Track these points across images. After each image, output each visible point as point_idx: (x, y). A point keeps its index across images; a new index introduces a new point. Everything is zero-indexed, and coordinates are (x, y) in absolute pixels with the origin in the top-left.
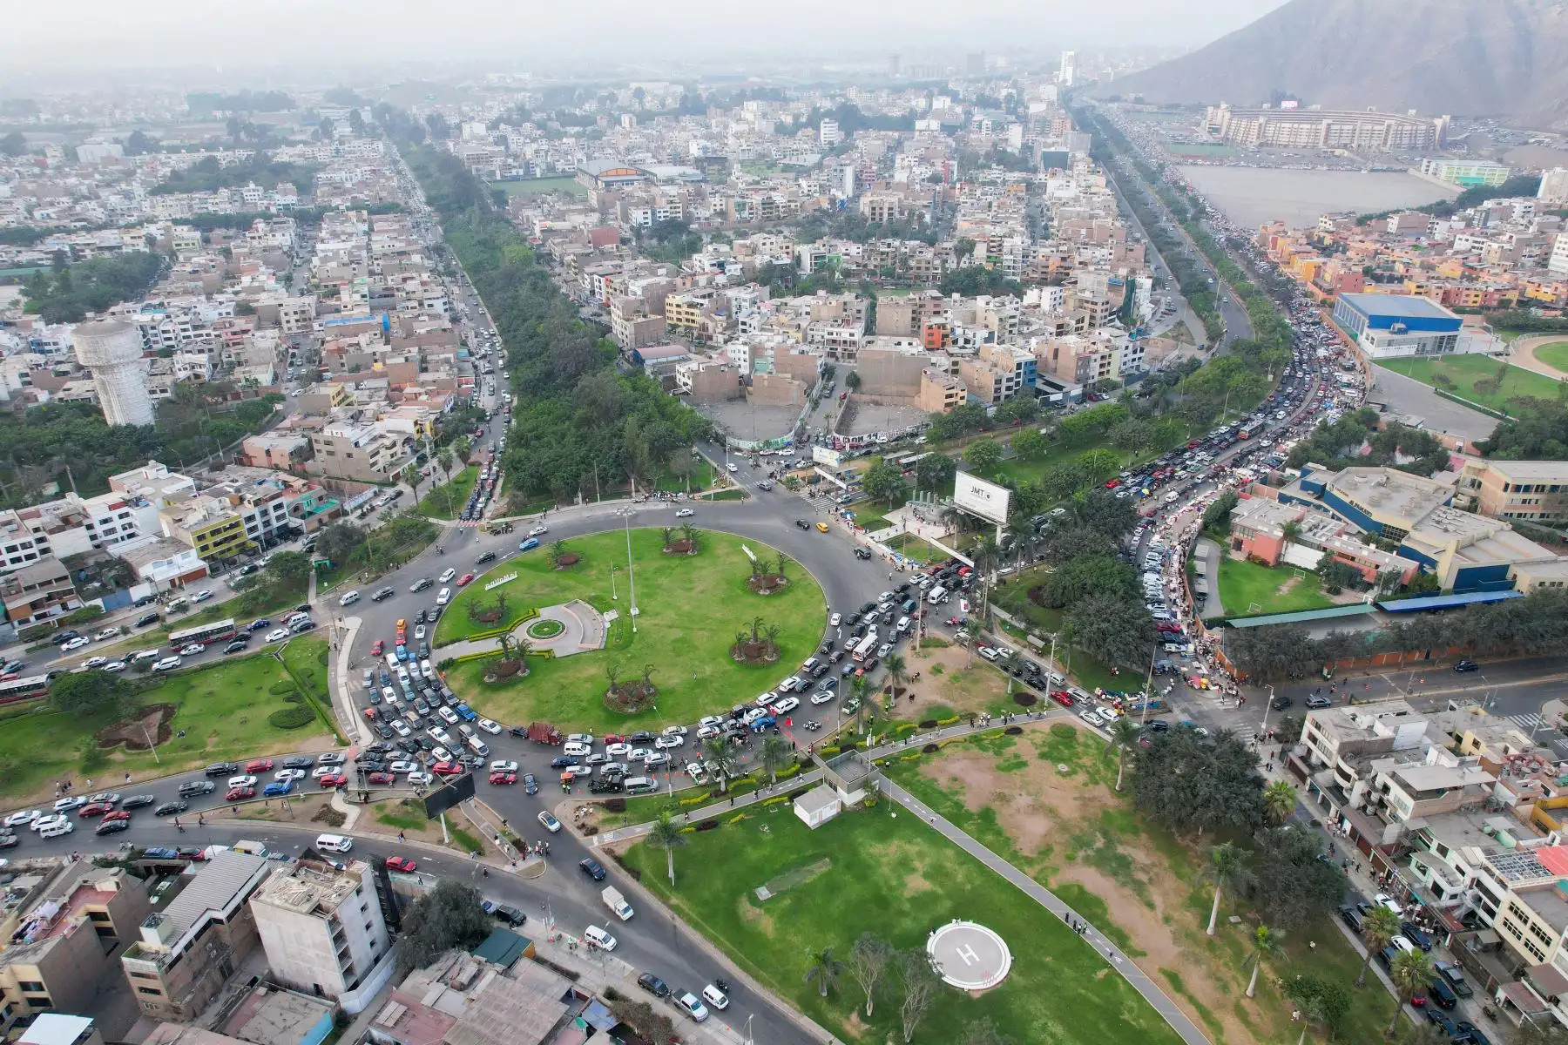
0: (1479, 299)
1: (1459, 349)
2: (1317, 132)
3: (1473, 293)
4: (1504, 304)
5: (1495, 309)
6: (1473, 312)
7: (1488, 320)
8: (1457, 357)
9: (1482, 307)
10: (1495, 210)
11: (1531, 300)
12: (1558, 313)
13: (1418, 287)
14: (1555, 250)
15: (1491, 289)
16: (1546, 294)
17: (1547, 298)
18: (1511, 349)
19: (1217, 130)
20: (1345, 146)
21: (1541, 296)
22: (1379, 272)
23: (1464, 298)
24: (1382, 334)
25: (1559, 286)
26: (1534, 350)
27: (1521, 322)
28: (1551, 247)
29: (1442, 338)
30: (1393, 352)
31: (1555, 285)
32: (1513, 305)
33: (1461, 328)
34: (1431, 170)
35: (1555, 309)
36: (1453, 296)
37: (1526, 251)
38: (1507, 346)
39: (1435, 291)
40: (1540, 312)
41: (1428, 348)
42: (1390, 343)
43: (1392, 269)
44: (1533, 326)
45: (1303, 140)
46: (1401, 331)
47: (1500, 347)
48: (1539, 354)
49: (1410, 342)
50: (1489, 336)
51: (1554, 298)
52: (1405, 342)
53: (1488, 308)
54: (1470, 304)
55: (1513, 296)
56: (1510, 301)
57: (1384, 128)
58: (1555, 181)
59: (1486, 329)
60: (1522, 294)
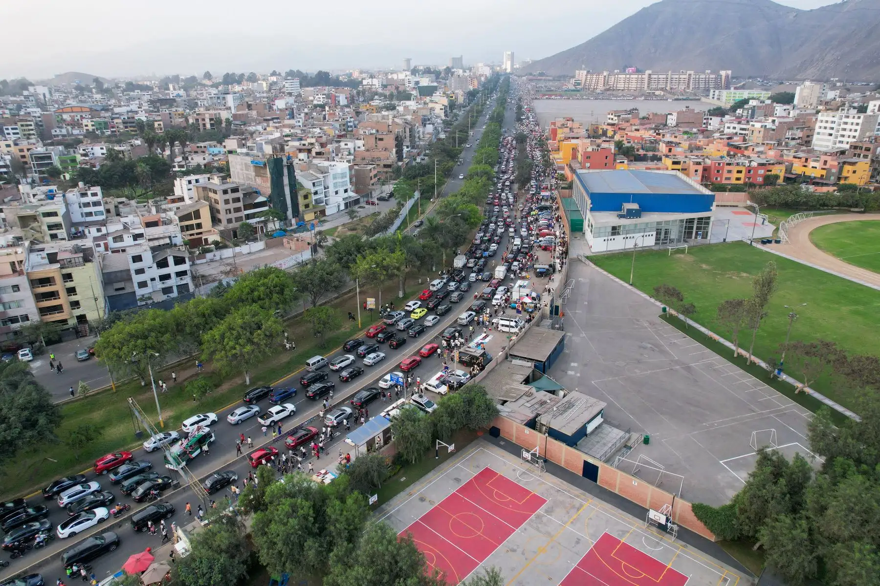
0: (742, 176)
1: (715, 235)
2: (642, 80)
3: (735, 169)
4: (770, 180)
5: (760, 186)
6: (736, 189)
7: (753, 197)
8: (710, 248)
9: (745, 184)
10: (759, 108)
11: (799, 176)
12: (831, 189)
13: (674, 163)
14: (817, 130)
15: (754, 164)
16: (815, 169)
17: (816, 174)
18: (782, 234)
19: (579, 84)
20: (662, 89)
21: (809, 172)
22: (641, 152)
23: (726, 175)
24: (609, 219)
25: (828, 158)
26: (811, 234)
27: (791, 198)
28: (811, 129)
29: (691, 221)
30: (619, 244)
31: (824, 158)
32: (780, 181)
33: (713, 208)
34: (716, 97)
35: (827, 185)
36: (713, 172)
37: (789, 134)
38: (777, 230)
39: (693, 168)
40: (812, 188)
41: (674, 235)
42: (615, 231)
43: (654, 149)
44: (805, 203)
45: (633, 86)
46: (631, 214)
47: (767, 231)
48: (820, 240)
49: (644, 229)
50: (751, 218)
51: (824, 172)
52: (636, 229)
53: (752, 185)
54: (734, 181)
55: (779, 171)
56: (777, 177)
57: (687, 76)
58: (806, 92)
59: (751, 209)
60: (789, 170)
